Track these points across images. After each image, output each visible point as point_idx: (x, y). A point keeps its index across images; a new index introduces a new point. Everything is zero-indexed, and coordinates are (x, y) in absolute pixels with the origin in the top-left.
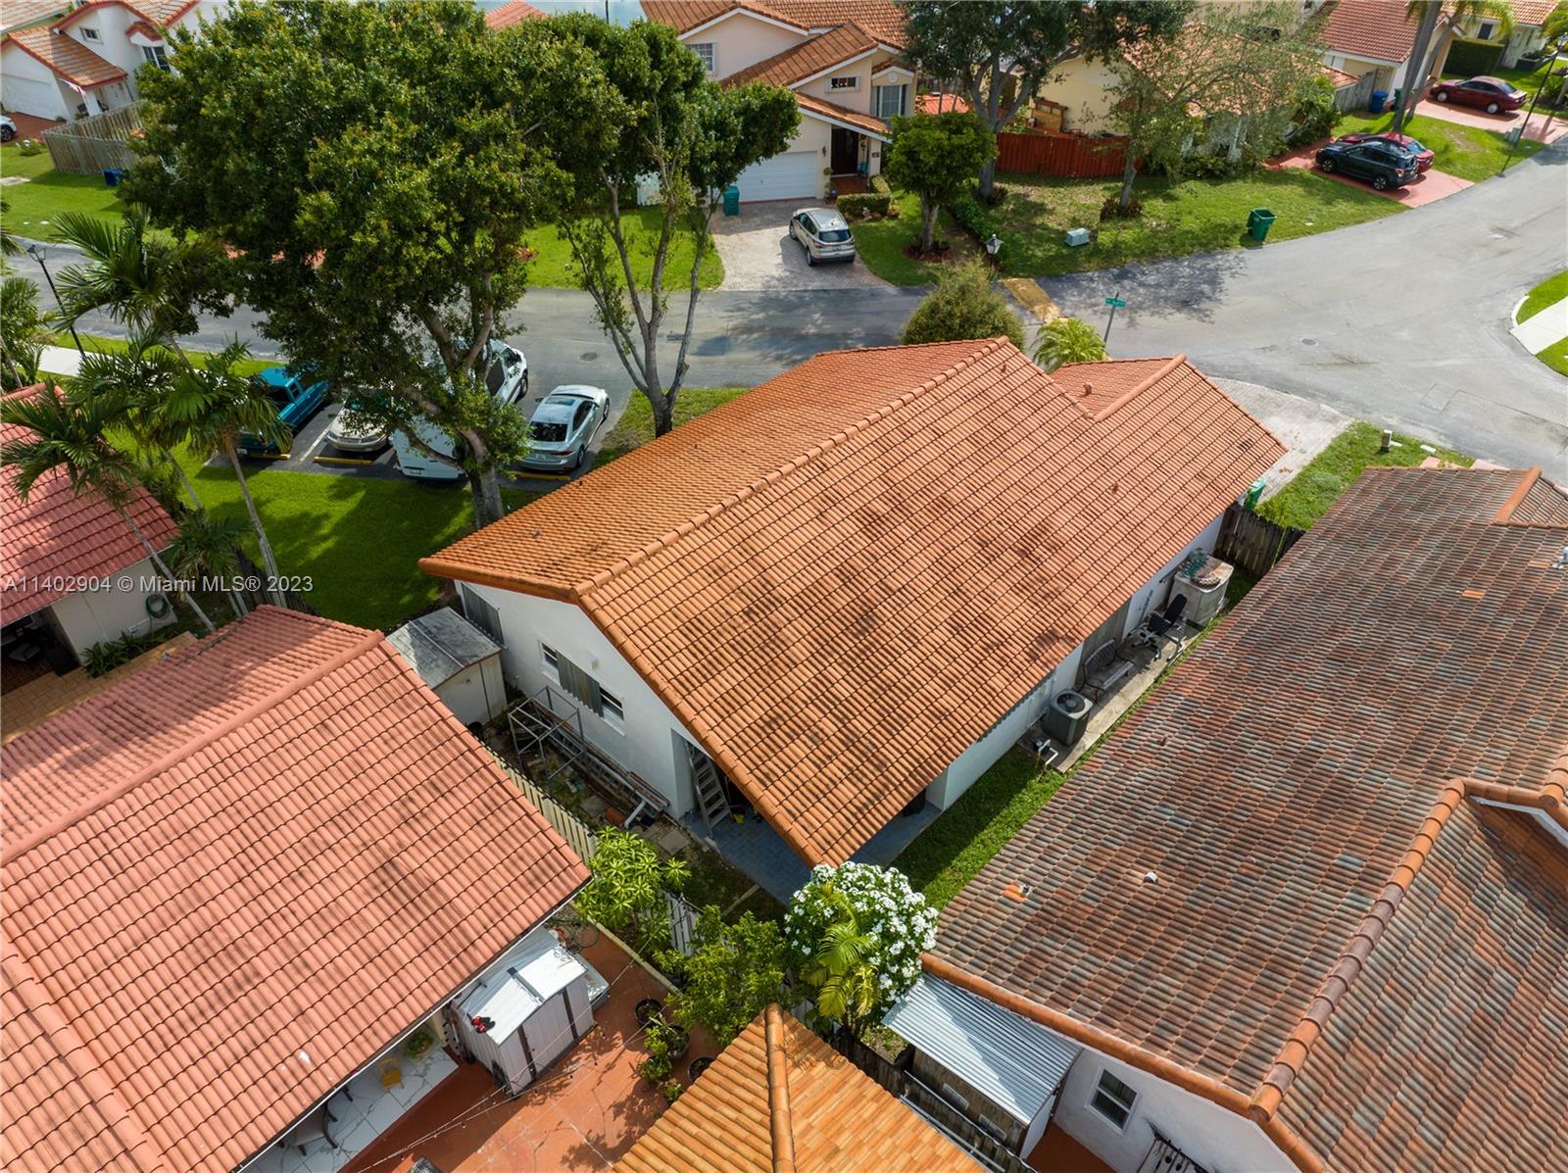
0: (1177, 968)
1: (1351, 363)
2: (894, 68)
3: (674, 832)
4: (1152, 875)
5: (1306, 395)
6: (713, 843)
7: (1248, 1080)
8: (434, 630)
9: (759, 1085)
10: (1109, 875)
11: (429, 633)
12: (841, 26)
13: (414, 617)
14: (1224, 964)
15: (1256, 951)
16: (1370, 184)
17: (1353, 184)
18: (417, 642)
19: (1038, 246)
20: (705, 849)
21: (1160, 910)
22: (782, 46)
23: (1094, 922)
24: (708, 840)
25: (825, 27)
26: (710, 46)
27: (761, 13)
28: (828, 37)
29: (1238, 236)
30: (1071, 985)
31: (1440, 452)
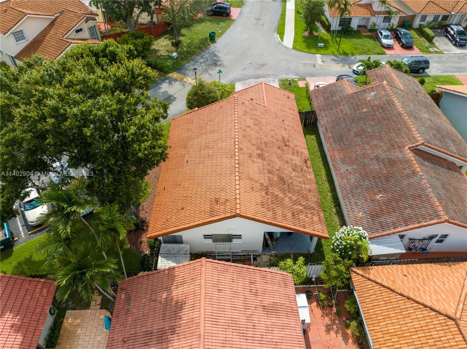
0: (406, 208)
1: (263, 65)
2: (90, 21)
3: (263, 256)
4: (381, 195)
5: (264, 77)
6: (274, 252)
7: (439, 217)
8: (168, 253)
9: (369, 282)
10: (373, 201)
11: (168, 254)
12: (63, 11)
13: (158, 254)
14: (411, 202)
15: (414, 197)
16: (222, 16)
17: (219, 17)
18: (168, 259)
19: (167, 62)
20: (273, 255)
21: (390, 201)
22: (46, 24)
23: (382, 211)
24: (272, 252)
25: (58, 13)
26: (21, 31)
27: (36, 14)
28: (61, 16)
29: (209, 41)
30: (394, 223)
31: (298, 79)
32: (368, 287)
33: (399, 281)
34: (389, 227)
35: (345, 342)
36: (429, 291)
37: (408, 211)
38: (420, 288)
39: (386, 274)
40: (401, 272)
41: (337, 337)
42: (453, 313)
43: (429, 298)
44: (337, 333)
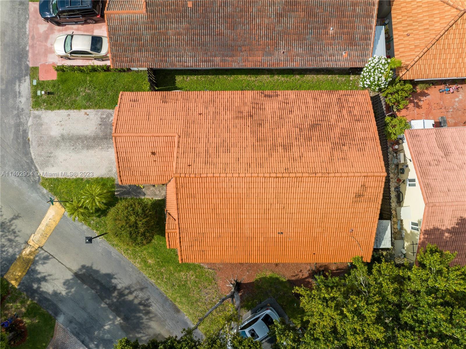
4: (331, 28)
10: (333, 38)
21: (340, 22)
23: (348, 33)
30: (366, 27)
31: (34, 78)
32: (417, 69)
33: (416, 42)
34: (368, 34)
35: (427, 95)
36: (429, 21)
37: (358, 9)
38: (425, 27)
39: (406, 50)
40: (404, 37)
41: (423, 101)
42: (457, 12)
43: (438, 24)
44: (420, 100)
